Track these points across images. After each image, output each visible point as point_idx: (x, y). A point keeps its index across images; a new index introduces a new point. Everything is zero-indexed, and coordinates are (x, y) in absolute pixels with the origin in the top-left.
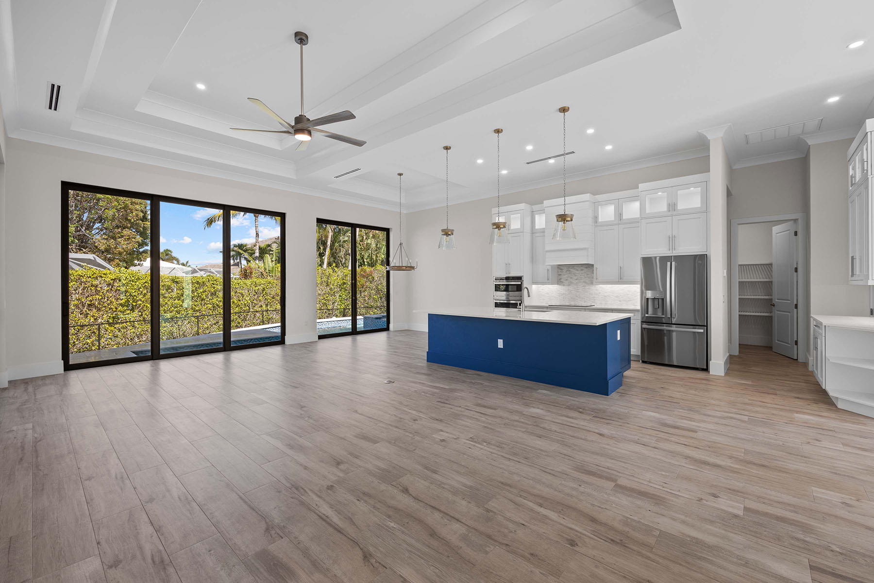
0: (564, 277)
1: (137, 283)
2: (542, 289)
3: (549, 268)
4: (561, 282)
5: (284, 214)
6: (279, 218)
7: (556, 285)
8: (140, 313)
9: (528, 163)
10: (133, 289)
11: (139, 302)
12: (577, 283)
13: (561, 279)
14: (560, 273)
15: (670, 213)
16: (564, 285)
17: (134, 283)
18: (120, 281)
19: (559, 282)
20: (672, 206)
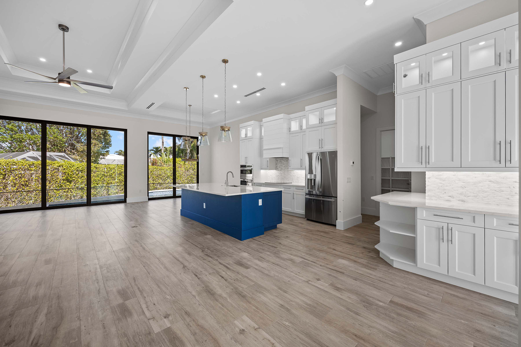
0: (278, 165)
1: (73, 168)
2: (268, 173)
3: (268, 160)
4: (277, 168)
5: (126, 130)
6: (123, 132)
7: (275, 170)
8: (75, 184)
9: (246, 96)
10: (69, 171)
11: (74, 178)
12: (284, 169)
13: (277, 167)
14: (277, 163)
15: (320, 125)
16: (278, 170)
17: (70, 168)
18: (62, 167)
19: (276, 169)
20: (321, 120)
